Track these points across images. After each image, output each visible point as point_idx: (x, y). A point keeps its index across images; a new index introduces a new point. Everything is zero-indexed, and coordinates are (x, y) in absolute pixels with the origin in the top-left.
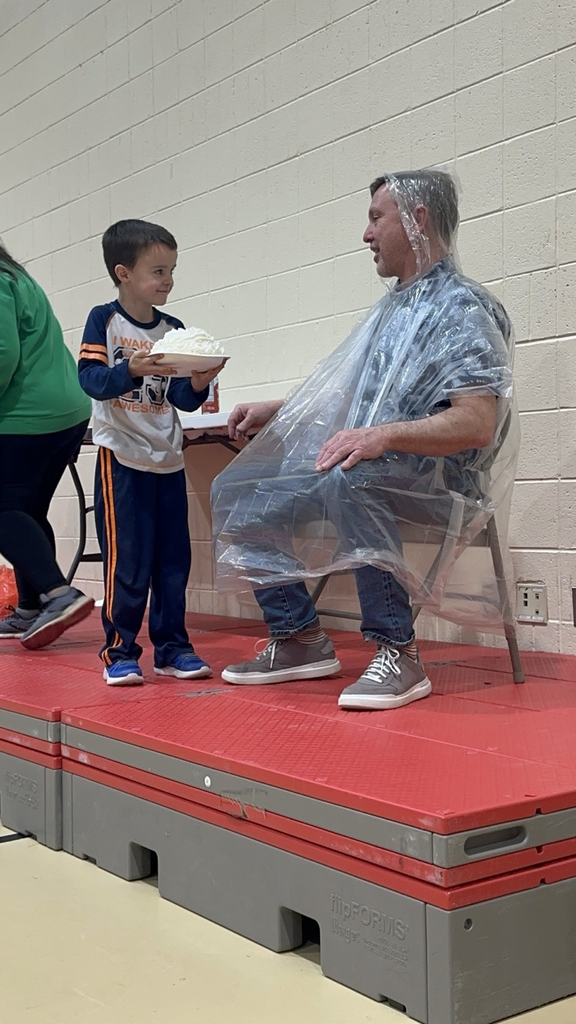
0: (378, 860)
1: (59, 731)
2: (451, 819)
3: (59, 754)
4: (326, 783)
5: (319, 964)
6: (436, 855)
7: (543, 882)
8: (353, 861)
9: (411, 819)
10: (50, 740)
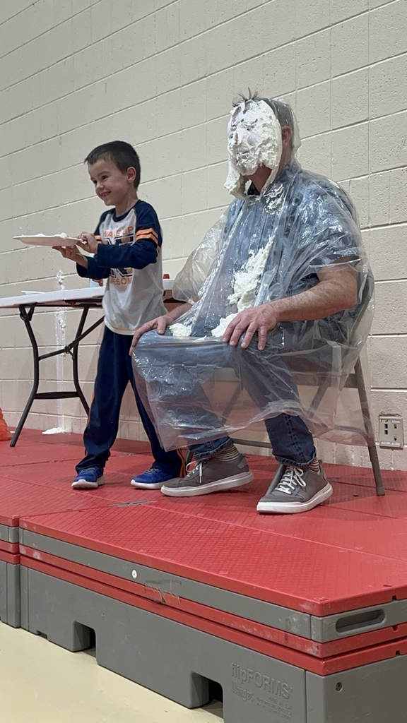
0: (268, 637)
1: (17, 534)
2: (326, 604)
3: (17, 552)
4: (228, 575)
5: (222, 718)
6: (313, 632)
7: (398, 653)
8: (249, 637)
9: (294, 605)
10: (10, 541)
